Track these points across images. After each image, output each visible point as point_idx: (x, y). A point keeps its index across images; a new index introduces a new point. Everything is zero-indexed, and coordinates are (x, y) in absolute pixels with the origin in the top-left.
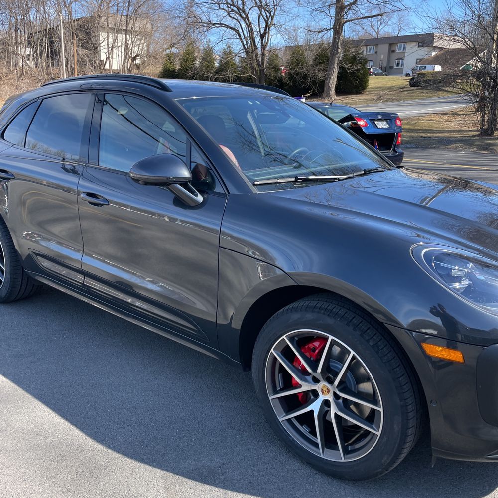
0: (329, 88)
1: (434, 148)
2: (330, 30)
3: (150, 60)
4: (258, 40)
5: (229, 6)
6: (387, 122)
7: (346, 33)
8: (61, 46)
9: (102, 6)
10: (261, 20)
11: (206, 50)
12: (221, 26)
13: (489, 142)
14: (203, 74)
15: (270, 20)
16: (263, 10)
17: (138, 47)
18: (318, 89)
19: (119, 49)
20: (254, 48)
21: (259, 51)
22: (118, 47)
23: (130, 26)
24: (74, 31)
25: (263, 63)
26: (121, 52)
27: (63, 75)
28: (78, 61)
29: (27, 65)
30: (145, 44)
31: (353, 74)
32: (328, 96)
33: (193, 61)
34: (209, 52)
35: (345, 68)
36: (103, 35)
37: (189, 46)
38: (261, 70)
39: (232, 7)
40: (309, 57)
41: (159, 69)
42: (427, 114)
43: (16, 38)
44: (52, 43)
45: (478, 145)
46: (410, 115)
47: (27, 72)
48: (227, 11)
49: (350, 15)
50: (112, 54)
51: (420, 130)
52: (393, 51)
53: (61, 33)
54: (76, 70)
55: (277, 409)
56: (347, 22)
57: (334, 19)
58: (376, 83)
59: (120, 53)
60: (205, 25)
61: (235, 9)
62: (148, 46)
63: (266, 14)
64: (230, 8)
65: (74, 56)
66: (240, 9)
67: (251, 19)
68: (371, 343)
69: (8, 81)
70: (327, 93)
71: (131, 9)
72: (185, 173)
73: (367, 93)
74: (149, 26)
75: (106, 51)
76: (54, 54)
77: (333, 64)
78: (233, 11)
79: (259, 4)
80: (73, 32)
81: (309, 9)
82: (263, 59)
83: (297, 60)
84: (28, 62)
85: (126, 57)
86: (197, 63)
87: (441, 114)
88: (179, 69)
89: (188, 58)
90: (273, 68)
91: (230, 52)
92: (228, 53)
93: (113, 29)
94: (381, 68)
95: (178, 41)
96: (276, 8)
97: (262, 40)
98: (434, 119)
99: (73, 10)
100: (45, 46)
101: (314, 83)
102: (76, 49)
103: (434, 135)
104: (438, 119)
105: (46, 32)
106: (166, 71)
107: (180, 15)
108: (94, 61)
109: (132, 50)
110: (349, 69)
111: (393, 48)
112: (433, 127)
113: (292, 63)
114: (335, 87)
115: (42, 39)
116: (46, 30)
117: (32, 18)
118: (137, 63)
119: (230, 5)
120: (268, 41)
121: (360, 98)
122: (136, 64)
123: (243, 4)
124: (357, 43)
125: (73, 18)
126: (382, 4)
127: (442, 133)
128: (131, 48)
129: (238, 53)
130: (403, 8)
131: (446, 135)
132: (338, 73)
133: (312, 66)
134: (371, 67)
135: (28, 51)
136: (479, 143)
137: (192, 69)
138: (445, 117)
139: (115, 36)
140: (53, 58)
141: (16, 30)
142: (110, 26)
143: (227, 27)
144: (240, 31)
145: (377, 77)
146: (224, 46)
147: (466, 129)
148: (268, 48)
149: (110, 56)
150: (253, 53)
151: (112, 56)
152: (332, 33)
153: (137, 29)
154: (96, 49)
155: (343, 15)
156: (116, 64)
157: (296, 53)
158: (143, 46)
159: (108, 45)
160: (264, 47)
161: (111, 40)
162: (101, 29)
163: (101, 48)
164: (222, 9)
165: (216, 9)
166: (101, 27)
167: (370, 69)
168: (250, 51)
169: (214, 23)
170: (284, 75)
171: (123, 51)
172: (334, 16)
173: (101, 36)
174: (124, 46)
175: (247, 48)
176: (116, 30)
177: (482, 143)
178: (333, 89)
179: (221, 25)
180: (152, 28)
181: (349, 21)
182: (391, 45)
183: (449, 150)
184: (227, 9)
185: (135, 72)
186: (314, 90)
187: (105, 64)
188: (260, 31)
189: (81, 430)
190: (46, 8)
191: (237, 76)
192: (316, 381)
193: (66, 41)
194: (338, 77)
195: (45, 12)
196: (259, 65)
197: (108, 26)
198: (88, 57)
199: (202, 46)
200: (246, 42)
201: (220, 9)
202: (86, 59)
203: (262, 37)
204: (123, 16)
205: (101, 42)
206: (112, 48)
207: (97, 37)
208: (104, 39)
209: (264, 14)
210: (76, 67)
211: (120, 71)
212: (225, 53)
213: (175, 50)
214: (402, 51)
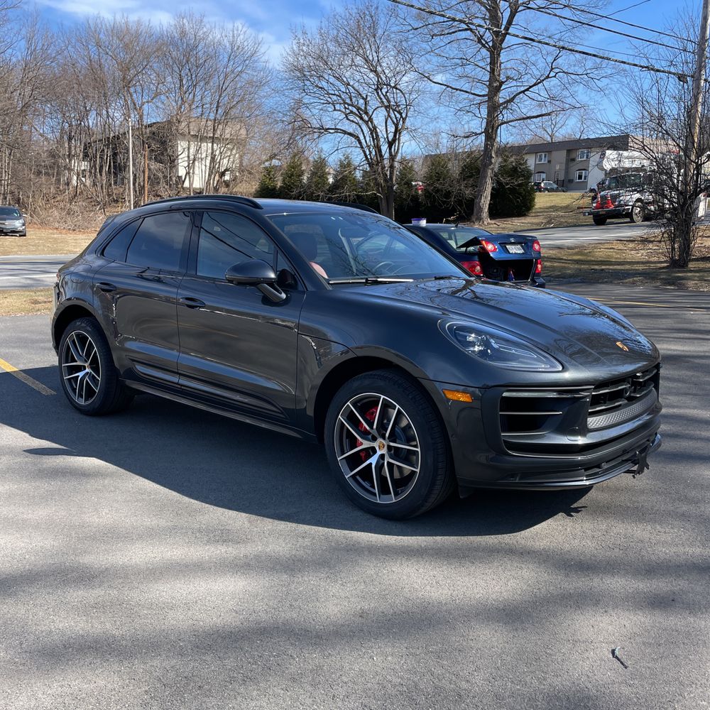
0: (481, 210)
1: (606, 282)
2: (480, 134)
3: (244, 175)
4: (384, 148)
5: (346, 106)
6: (522, 246)
7: (503, 137)
8: (128, 158)
9: (183, 107)
10: (388, 124)
11: (317, 161)
12: (337, 132)
13: (680, 275)
14: (313, 193)
15: (401, 122)
16: (391, 111)
17: (227, 159)
18: (464, 210)
19: (203, 162)
20: (379, 159)
21: (386, 163)
22: (202, 160)
23: (219, 132)
24: (145, 139)
25: (391, 178)
26: (206, 166)
27: (129, 195)
28: (149, 178)
29: (82, 183)
30: (237, 156)
31: (513, 190)
32: (479, 219)
33: (300, 176)
34: (320, 165)
35: (502, 183)
36: (182, 145)
37: (294, 156)
38: (388, 187)
39: (350, 108)
40: (454, 169)
41: (254, 186)
42: (608, 242)
43: (70, 148)
44: (115, 155)
45: (663, 279)
46: (583, 242)
47: (82, 193)
48: (344, 113)
49: (507, 115)
50: (194, 168)
51: (593, 261)
52: (573, 160)
53: (128, 143)
54: (146, 189)
55: (344, 467)
56: (502, 124)
57: (485, 120)
58: (547, 202)
59: (204, 167)
60: (316, 130)
61: (355, 110)
62: (241, 157)
63: (395, 116)
64: (348, 109)
65: (144, 172)
66: (361, 109)
67: (375, 122)
68: (410, 397)
69: (56, 204)
70: (477, 215)
71: (220, 111)
72: (272, 275)
73: (534, 215)
74: (243, 132)
75: (186, 164)
76: (118, 169)
77: (485, 177)
78: (352, 112)
79: (386, 104)
80: (143, 141)
81: (452, 109)
82: (392, 173)
83: (437, 173)
84: (83, 179)
85: (212, 172)
86: (305, 178)
87: (627, 241)
88: (280, 186)
89: (293, 172)
90: (405, 184)
91: (349, 164)
92: (346, 165)
93: (196, 136)
94: (557, 182)
95: (280, 152)
96: (408, 107)
97: (390, 149)
98: (615, 247)
99: (145, 113)
100: (107, 159)
101: (460, 202)
102: (147, 162)
103: (611, 267)
104: (621, 247)
105: (108, 141)
106: (264, 190)
107: (284, 119)
108: (170, 177)
109: (219, 162)
110: (507, 184)
111: (573, 156)
112: (612, 258)
113: (431, 177)
114: (488, 207)
115: (103, 150)
116: (109, 138)
117: (91, 124)
118: (225, 179)
119: (349, 105)
120: (398, 149)
121: (523, 221)
122: (224, 181)
123: (366, 104)
124: (519, 150)
125: (145, 123)
126: (549, 100)
127: (622, 265)
128: (218, 161)
129: (359, 166)
130: (578, 105)
131: (628, 267)
132: (493, 189)
133: (458, 181)
134: (543, 180)
135: (84, 165)
136: (664, 277)
137: (297, 187)
138: (631, 245)
139: (197, 145)
140: (115, 174)
141: (70, 139)
142: (192, 133)
143: (345, 132)
144: (362, 138)
145: (551, 193)
146: (341, 157)
147: (656, 259)
148: (398, 158)
149: (191, 171)
150: (377, 165)
151: (193, 171)
152: (484, 138)
153: (228, 136)
154: (173, 162)
155: (497, 116)
156: (198, 182)
157: (436, 165)
158: (234, 157)
159: (188, 157)
160: (392, 158)
161: (192, 151)
162: (180, 137)
163: (180, 161)
164: (338, 110)
165: (330, 110)
166: (181, 134)
167: (540, 183)
168: (375, 163)
169: (327, 127)
170: (420, 192)
171: (208, 164)
172: (486, 116)
173: (179, 146)
174: (209, 158)
175: (371, 159)
176: (200, 138)
177: (669, 275)
178: (486, 210)
179: (337, 130)
180: (247, 135)
181: (505, 123)
182: (569, 151)
183: (624, 285)
184: (344, 110)
185: (223, 191)
186: (460, 212)
187: (184, 182)
188: (387, 137)
189: (178, 492)
190: (110, 110)
191: (357, 195)
192: (374, 439)
193: (135, 153)
194: (492, 194)
195: (108, 116)
196: (386, 180)
197: (189, 133)
198: (163, 173)
199: (312, 156)
200: (370, 151)
201: (335, 110)
202: (160, 175)
203: (390, 144)
204: (210, 120)
205: (179, 153)
206: (194, 160)
207: (174, 147)
208: (184, 149)
209: (393, 116)
210: (146, 185)
211: (203, 190)
212: (342, 165)
213: (277, 161)
214: (585, 159)
